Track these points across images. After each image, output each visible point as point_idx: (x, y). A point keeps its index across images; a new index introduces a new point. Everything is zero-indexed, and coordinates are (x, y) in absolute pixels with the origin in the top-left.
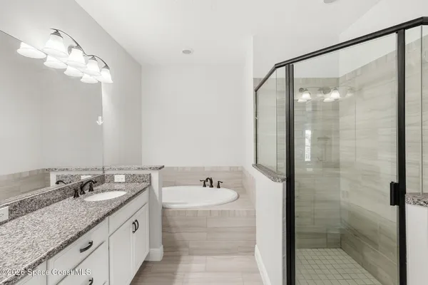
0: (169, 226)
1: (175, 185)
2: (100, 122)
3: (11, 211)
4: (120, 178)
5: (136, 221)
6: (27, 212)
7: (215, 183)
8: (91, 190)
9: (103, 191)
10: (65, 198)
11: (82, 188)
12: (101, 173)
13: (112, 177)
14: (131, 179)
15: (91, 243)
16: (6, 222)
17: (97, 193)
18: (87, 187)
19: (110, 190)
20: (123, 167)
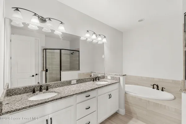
0: (128, 102)
1: (138, 85)
2: (103, 57)
3: (77, 82)
4: (109, 77)
5: (110, 94)
6: (80, 83)
7: (160, 88)
8: (99, 80)
9: (102, 81)
10: (91, 81)
11: (96, 78)
12: (104, 75)
13: (107, 76)
14: (113, 78)
15: (89, 96)
16: (76, 84)
17: (100, 81)
18: (97, 78)
19: (104, 81)
20: (110, 73)
